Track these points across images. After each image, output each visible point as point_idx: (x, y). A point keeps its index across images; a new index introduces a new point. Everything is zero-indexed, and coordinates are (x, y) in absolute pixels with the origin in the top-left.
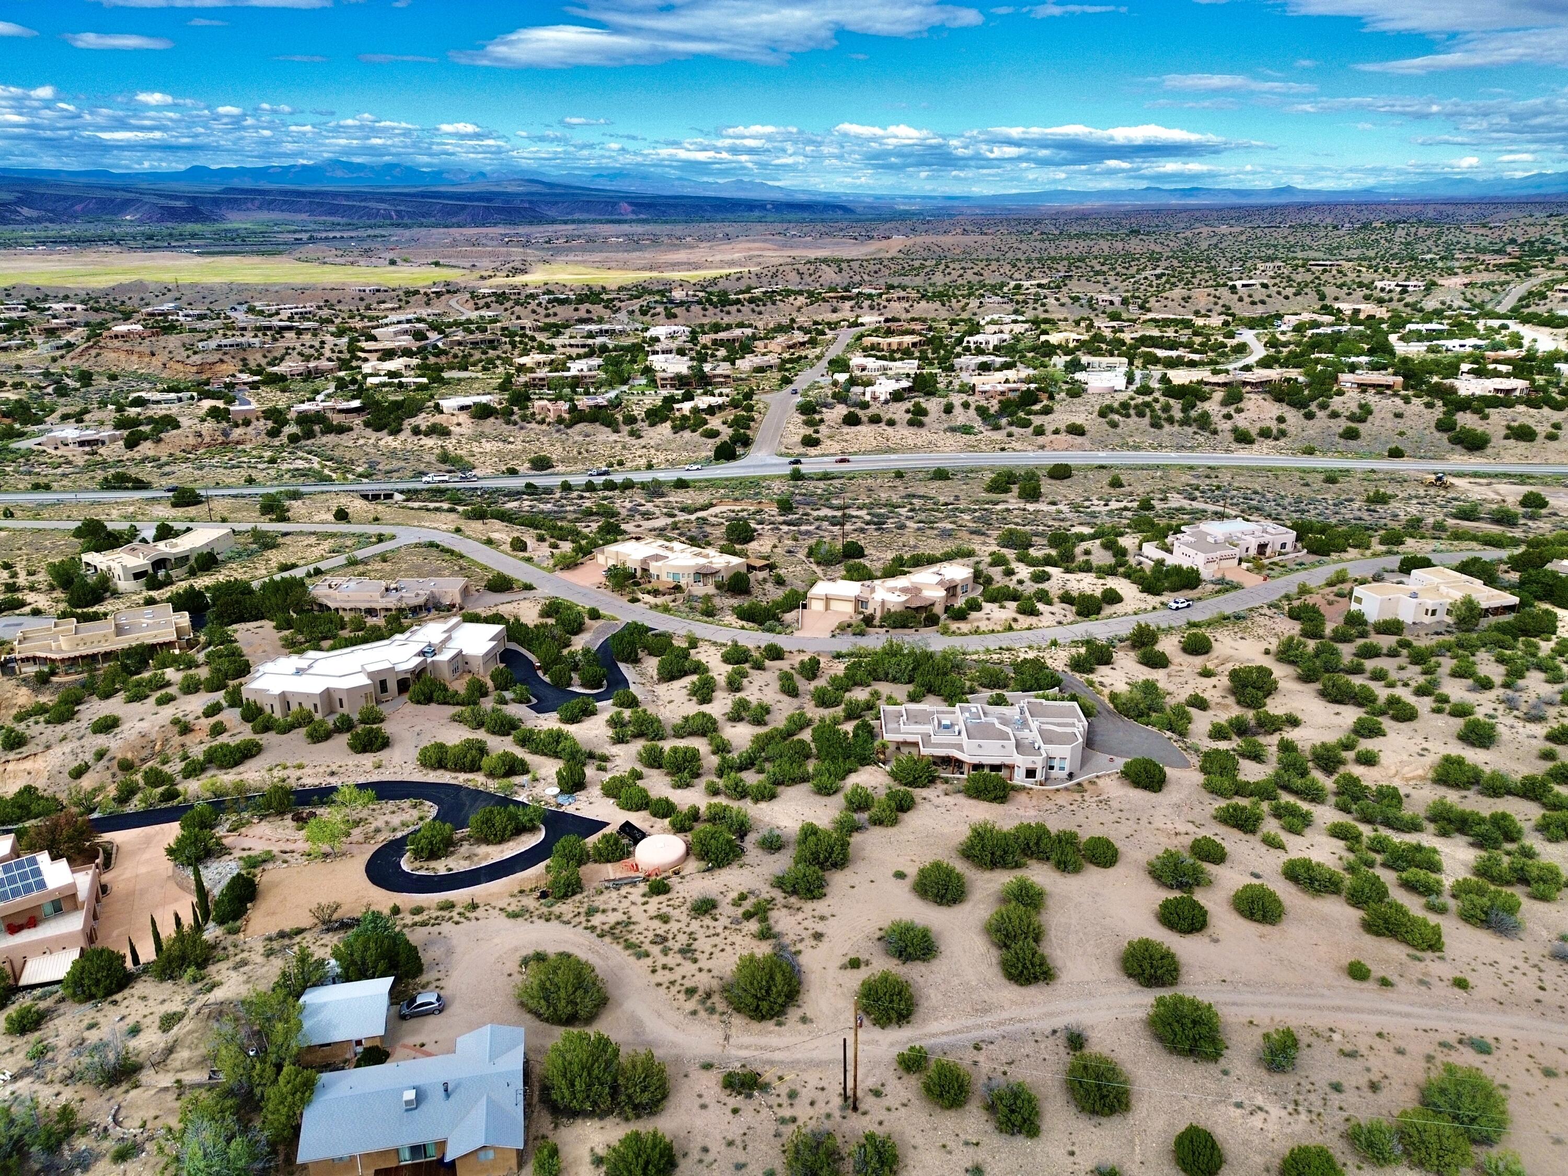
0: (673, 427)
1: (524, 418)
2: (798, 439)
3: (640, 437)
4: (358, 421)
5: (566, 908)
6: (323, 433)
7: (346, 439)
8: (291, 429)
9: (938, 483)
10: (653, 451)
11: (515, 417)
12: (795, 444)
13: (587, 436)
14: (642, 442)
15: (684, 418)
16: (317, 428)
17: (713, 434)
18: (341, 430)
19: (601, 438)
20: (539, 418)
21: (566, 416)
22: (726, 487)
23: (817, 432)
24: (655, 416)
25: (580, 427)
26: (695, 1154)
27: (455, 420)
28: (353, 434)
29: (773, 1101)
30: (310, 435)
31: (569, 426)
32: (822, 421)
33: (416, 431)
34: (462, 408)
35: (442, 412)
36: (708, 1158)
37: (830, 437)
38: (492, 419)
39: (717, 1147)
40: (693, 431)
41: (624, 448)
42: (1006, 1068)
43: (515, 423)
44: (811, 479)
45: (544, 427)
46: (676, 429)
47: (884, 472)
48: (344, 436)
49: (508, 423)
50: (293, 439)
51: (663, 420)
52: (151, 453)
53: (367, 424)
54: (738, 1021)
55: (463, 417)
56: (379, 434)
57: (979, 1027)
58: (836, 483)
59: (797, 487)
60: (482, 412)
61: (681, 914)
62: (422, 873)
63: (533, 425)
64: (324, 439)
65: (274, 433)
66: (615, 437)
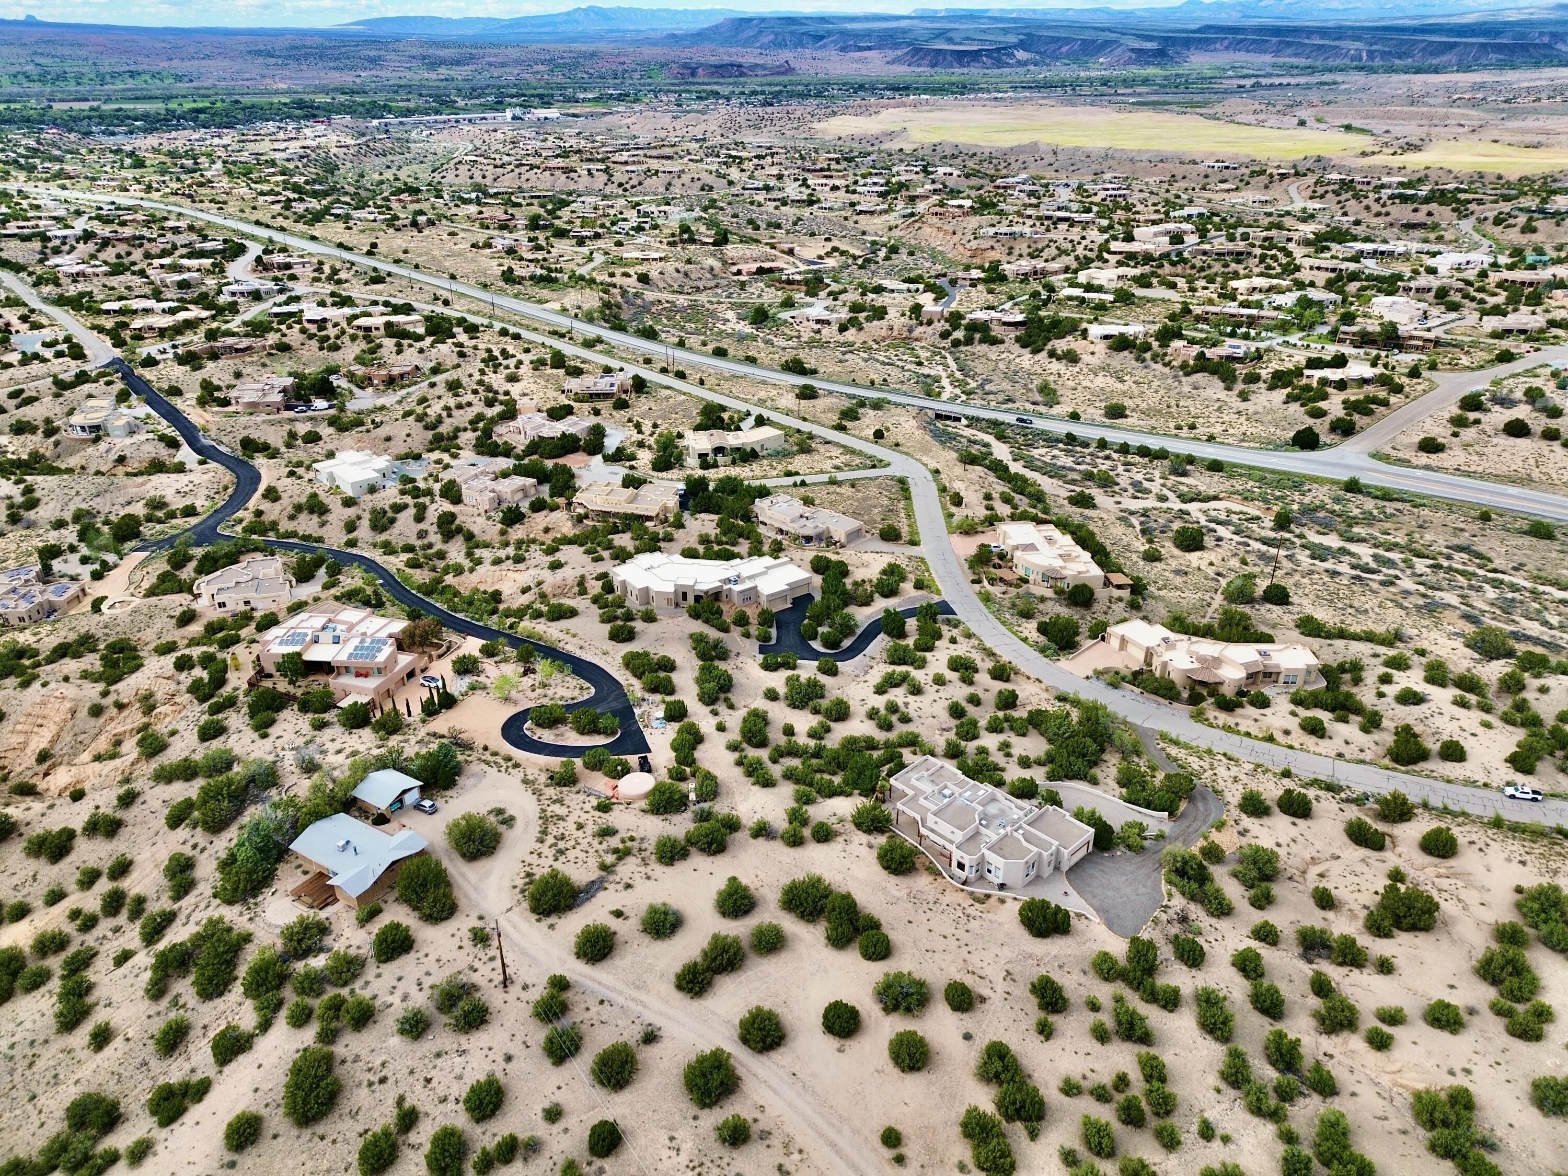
0: (1288, 396)
1: (1154, 359)
2: (1417, 439)
3: (1245, 400)
4: (1013, 334)
5: (551, 792)
6: (981, 341)
7: (992, 352)
8: (959, 334)
9: (1527, 540)
10: (1243, 419)
11: (1148, 355)
12: (1408, 446)
13: (1196, 388)
14: (1243, 406)
15: (1308, 388)
16: (977, 336)
17: (1319, 414)
18: (994, 341)
19: (1209, 392)
20: (1167, 359)
21: (1192, 362)
22: (1261, 480)
23: (1455, 435)
24: (1280, 379)
25: (1198, 377)
26: (420, 955)
27: (1092, 348)
28: (1002, 347)
29: (481, 954)
30: (969, 341)
31: (1187, 374)
32: (1477, 422)
33: (1052, 354)
34: (1106, 337)
35: (1085, 338)
36: (423, 960)
37: (1466, 446)
38: (1126, 353)
39: (432, 957)
40: (1302, 405)
41: (1219, 409)
42: (597, 1024)
43: (1143, 361)
44: (1369, 494)
45: (1167, 370)
46: (1289, 399)
47: (1472, 505)
48: (994, 348)
49: (1137, 360)
50: (956, 343)
51: (1284, 386)
52: (851, 339)
53: (1018, 339)
54: (526, 905)
55: (1101, 348)
56: (1023, 351)
57: (621, 993)
58: (1390, 507)
59: (1337, 500)
60: (1120, 344)
61: (591, 828)
62: (528, 733)
63: (1159, 366)
64: (979, 348)
65: (945, 335)
66: (1223, 395)
